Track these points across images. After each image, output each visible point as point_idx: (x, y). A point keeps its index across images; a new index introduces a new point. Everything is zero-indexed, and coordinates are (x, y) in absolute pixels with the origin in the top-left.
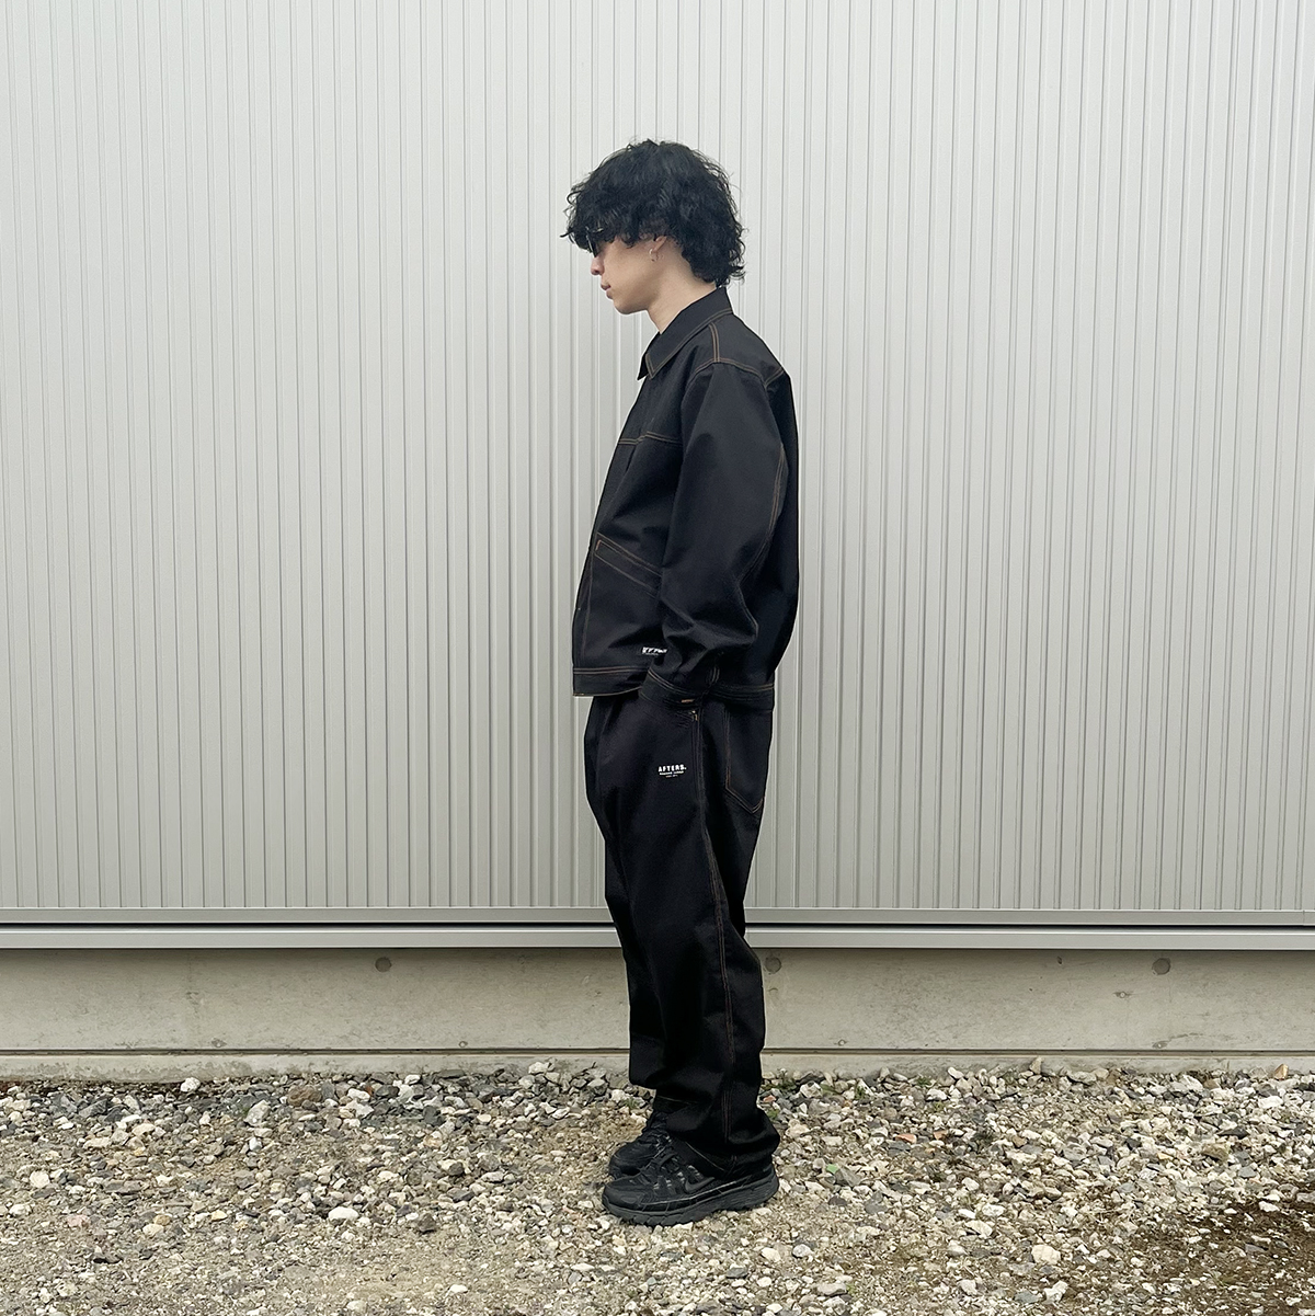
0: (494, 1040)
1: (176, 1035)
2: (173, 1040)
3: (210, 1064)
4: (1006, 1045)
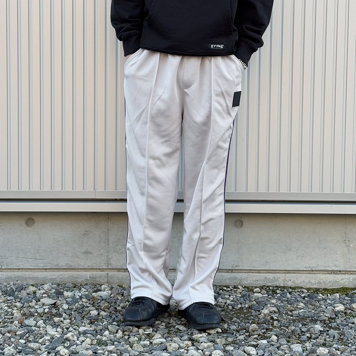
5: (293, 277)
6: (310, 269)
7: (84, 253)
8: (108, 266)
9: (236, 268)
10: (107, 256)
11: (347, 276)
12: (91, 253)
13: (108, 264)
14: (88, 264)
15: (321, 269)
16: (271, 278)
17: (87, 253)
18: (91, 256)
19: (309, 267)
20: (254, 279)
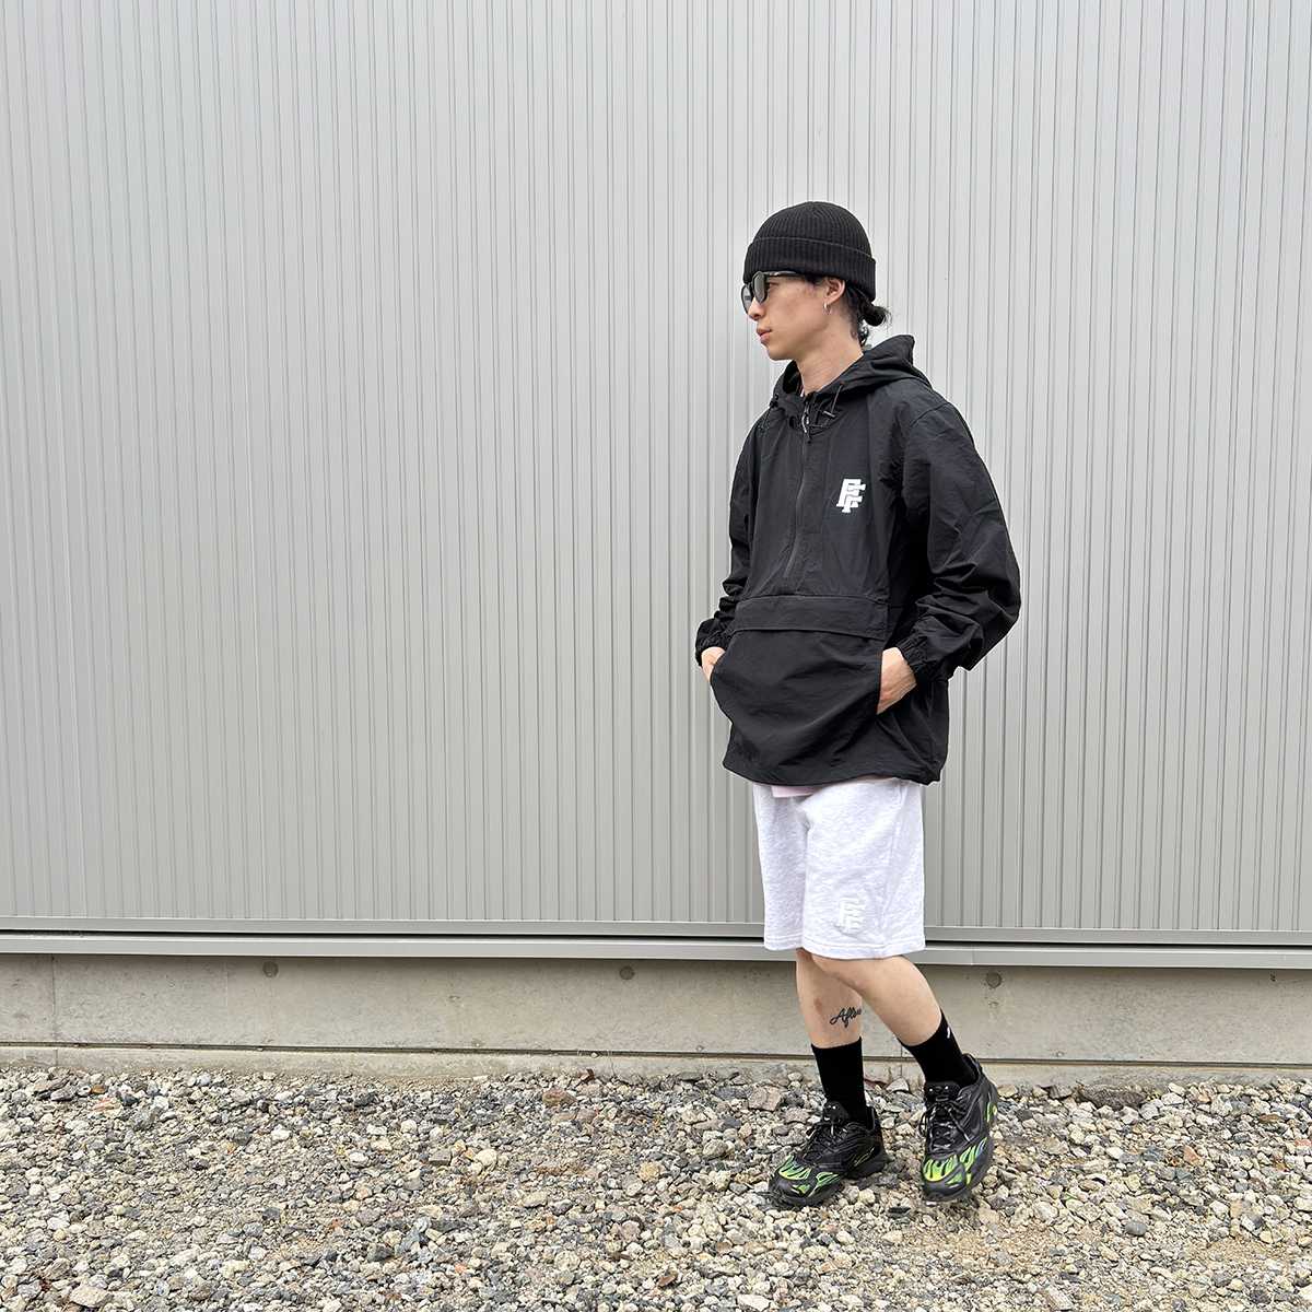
0: (729, 1045)
1: (439, 1035)
2: (437, 1040)
3: (469, 1063)
4: (1219, 1057)
5: (366, 1059)
6: (393, 1046)
7: (16, 1016)
8: (55, 1038)
9: (270, 1044)
10: (54, 1022)
11: (456, 1057)
12: (28, 1017)
13: (57, 1036)
14: (23, 1035)
15: (413, 1046)
16: (329, 1060)
17: (19, 1016)
18: (28, 1021)
19: (392, 1043)
20: (301, 1062)
